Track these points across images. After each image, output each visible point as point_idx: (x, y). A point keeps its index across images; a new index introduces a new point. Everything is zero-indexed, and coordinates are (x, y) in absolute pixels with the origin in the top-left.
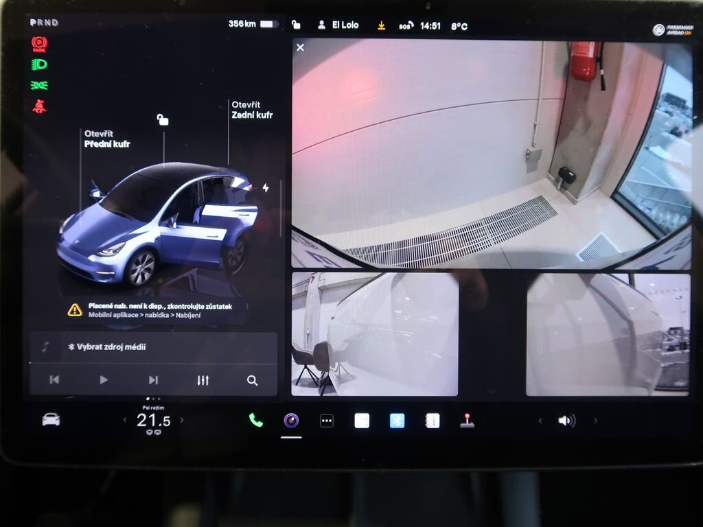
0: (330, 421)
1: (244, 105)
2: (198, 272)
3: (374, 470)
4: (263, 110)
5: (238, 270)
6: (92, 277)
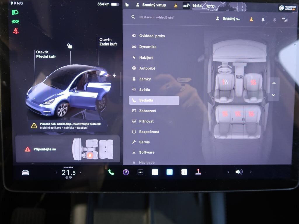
0: (142, 172)
1: (105, 40)
2: (86, 111)
3: (160, 192)
4: (113, 42)
5: (103, 110)
6: (41, 114)
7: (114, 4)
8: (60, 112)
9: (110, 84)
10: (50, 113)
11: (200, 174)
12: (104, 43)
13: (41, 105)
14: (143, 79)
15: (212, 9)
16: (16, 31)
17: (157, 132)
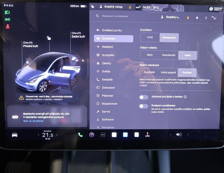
0: (104, 135)
1: (76, 33)
2: (61, 88)
3: (118, 150)
4: (82, 35)
5: (74, 87)
6: (27, 90)
7: (83, 6)
8: (41, 89)
9: (80, 67)
10: (34, 89)
11: (149, 136)
12: (75, 35)
13: (27, 83)
14: (105, 64)
15: (158, 10)
16: (8, 27)
17: (115, 104)
